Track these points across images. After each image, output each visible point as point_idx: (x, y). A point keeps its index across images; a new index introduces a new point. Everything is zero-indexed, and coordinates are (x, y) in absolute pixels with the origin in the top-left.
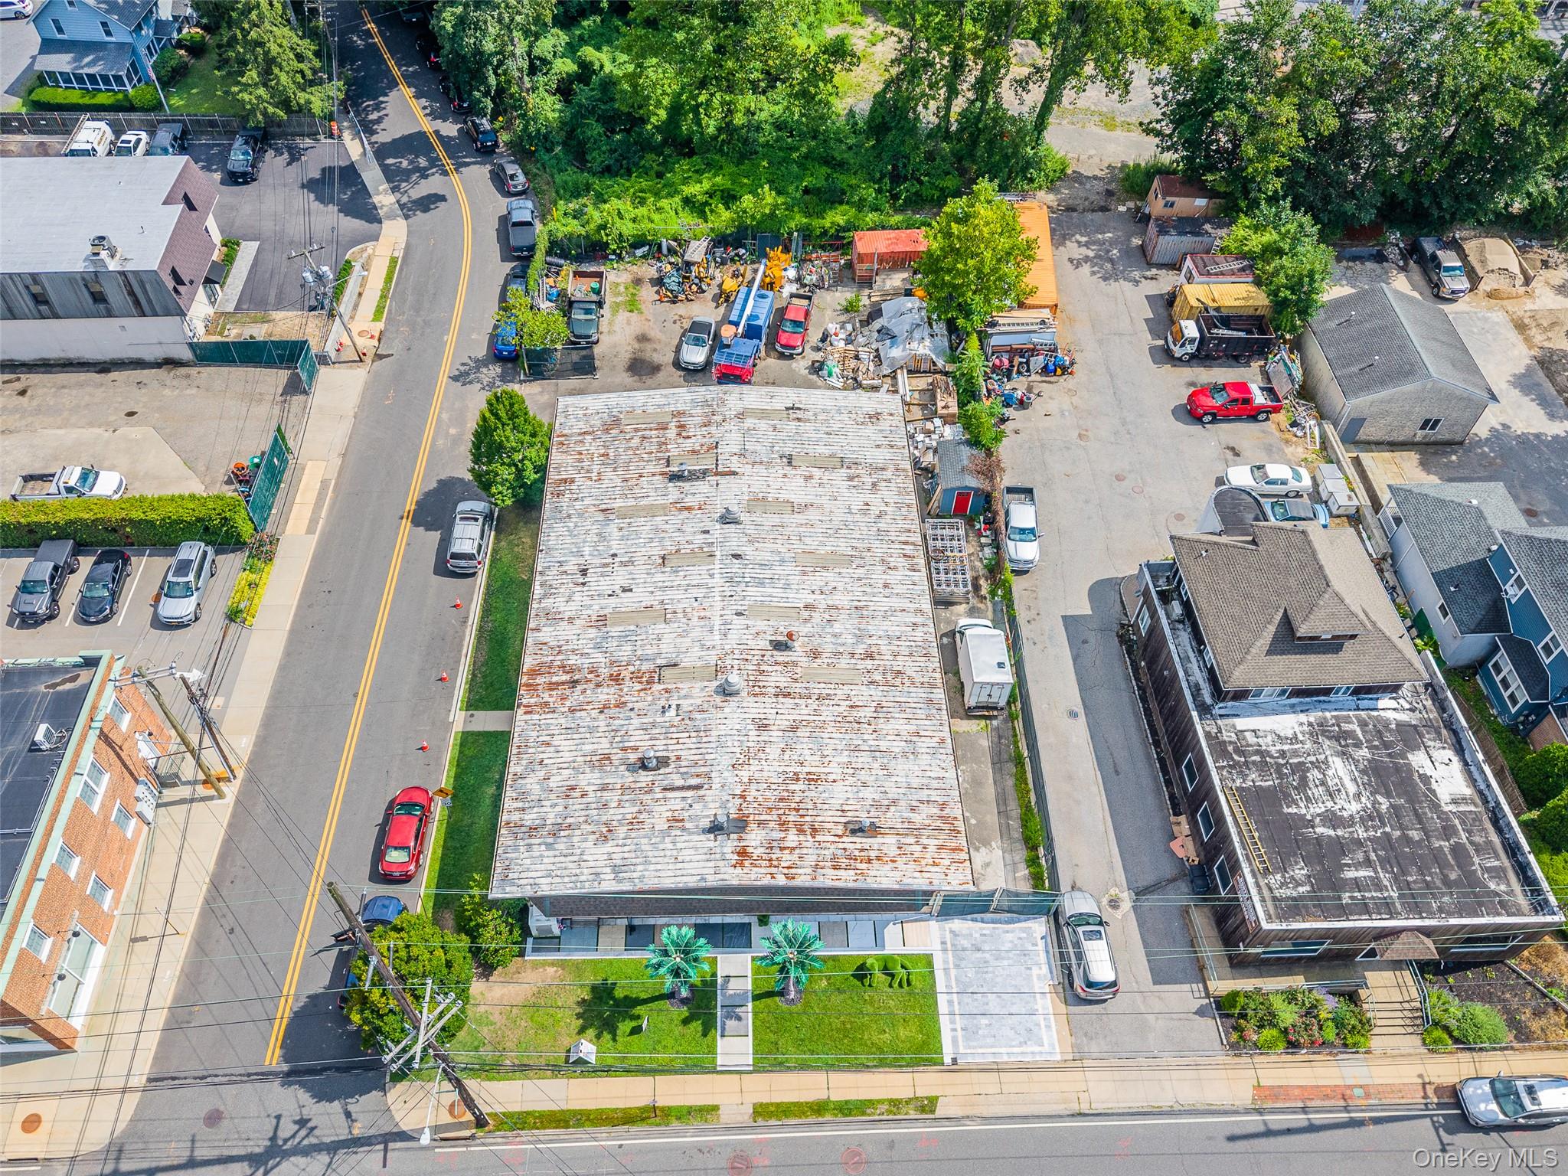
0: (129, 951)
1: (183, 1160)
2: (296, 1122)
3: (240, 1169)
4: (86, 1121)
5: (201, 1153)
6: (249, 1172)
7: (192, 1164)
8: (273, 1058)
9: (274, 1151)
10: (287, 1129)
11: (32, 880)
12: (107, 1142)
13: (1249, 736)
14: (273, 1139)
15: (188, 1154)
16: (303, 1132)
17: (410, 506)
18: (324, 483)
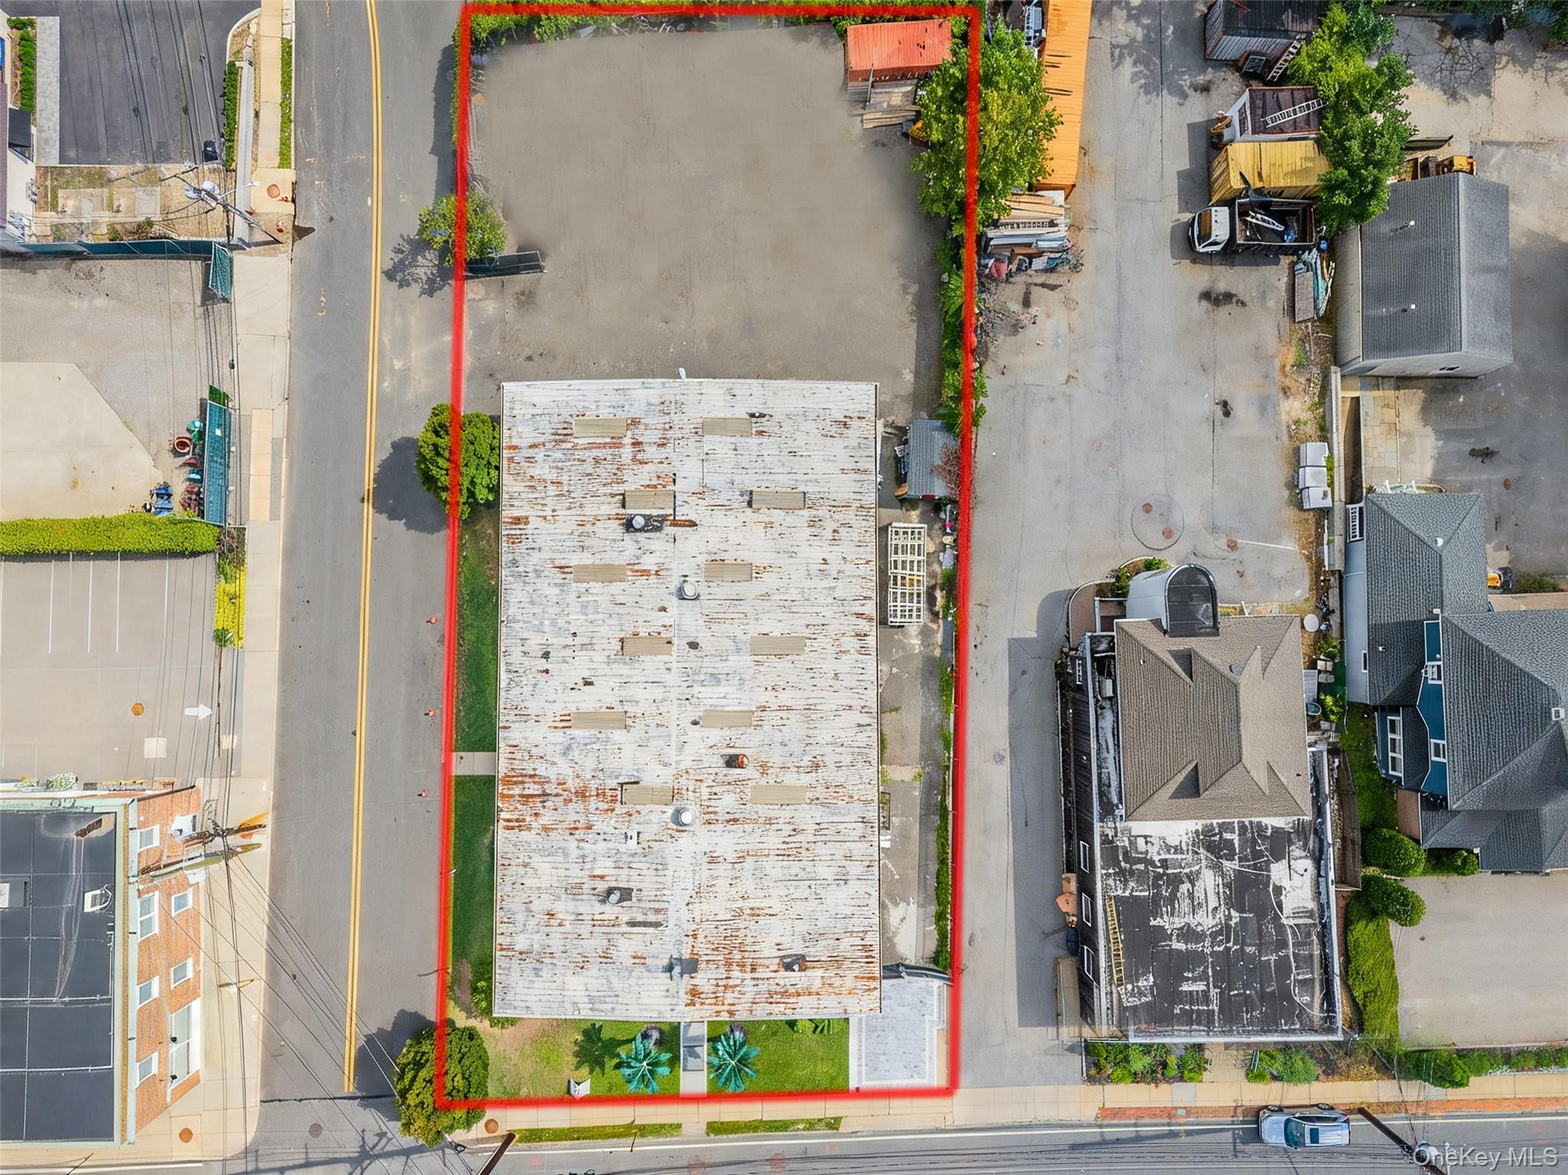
0: (219, 995)
1: (302, 1162)
2: (378, 1135)
3: (343, 1170)
4: (225, 1133)
5: (314, 1156)
6: (350, 1170)
7: (308, 1165)
8: (349, 1087)
9: (365, 1156)
10: (371, 1140)
11: (126, 1039)
12: (243, 1147)
13: (1141, 841)
14: (363, 1146)
15: (303, 1156)
16: (384, 1140)
17: (369, 484)
18: (276, 443)
